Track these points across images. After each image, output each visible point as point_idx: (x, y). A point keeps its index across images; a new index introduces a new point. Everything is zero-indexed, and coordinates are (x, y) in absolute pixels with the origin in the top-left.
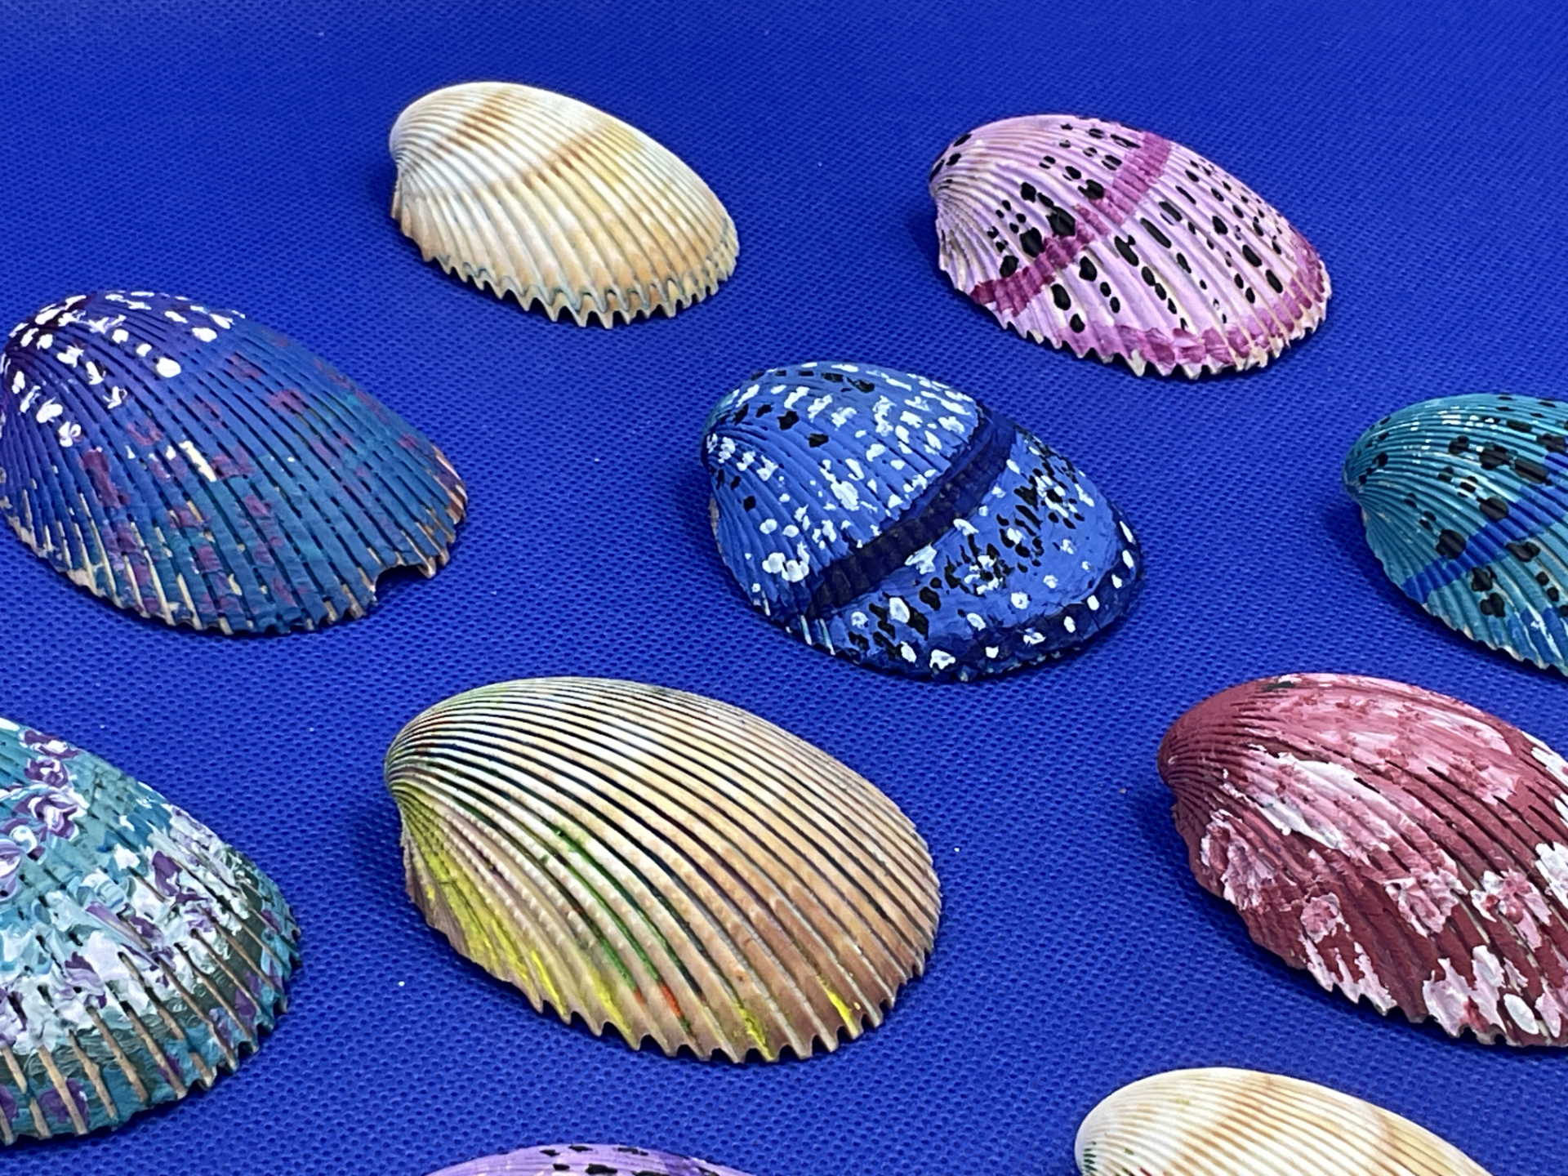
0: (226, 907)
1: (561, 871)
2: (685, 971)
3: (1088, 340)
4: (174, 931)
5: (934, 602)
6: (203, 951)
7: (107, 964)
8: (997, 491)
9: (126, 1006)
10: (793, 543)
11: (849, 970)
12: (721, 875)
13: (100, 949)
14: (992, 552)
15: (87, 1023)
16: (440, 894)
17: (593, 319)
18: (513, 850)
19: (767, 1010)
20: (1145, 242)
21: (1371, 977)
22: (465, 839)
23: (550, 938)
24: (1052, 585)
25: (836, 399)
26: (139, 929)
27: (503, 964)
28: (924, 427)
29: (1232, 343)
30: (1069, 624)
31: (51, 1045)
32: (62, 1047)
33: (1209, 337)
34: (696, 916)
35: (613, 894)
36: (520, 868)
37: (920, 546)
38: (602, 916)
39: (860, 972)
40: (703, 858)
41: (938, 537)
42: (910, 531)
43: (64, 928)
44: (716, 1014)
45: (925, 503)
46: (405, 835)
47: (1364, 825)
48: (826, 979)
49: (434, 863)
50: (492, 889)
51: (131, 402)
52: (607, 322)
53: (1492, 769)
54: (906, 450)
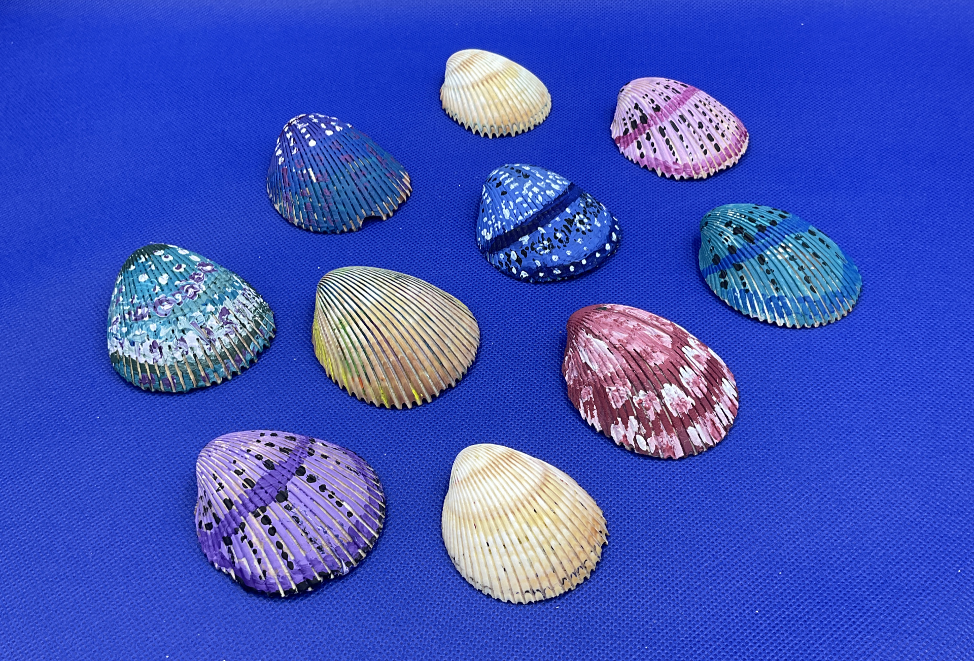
0: (244, 327)
1: (338, 334)
2: (367, 374)
3: (645, 161)
4: (219, 333)
5: (525, 255)
6: (229, 340)
7: (192, 341)
8: (557, 219)
9: (195, 356)
10: (489, 226)
11: (422, 382)
13: (191, 337)
14: (549, 240)
15: (180, 359)
17: (486, 135)
18: (330, 327)
19: (389, 391)
20: (669, 129)
21: (596, 418)
22: (320, 317)
23: (334, 355)
24: (569, 254)
25: (515, 179)
26: (206, 331)
27: (322, 359)
28: (539, 193)
29: (694, 169)
30: (572, 268)
31: (169, 364)
32: (172, 365)
33: (686, 166)
34: (373, 357)
36: (329, 330)
37: (525, 235)
38: (346, 351)
39: (427, 384)
41: (531, 232)
42: (522, 229)
43: (181, 328)
44: (373, 390)
45: (530, 220)
47: (605, 365)
48: (412, 383)
51: (299, 153)
52: (490, 136)
53: (658, 353)
54: (529, 201)
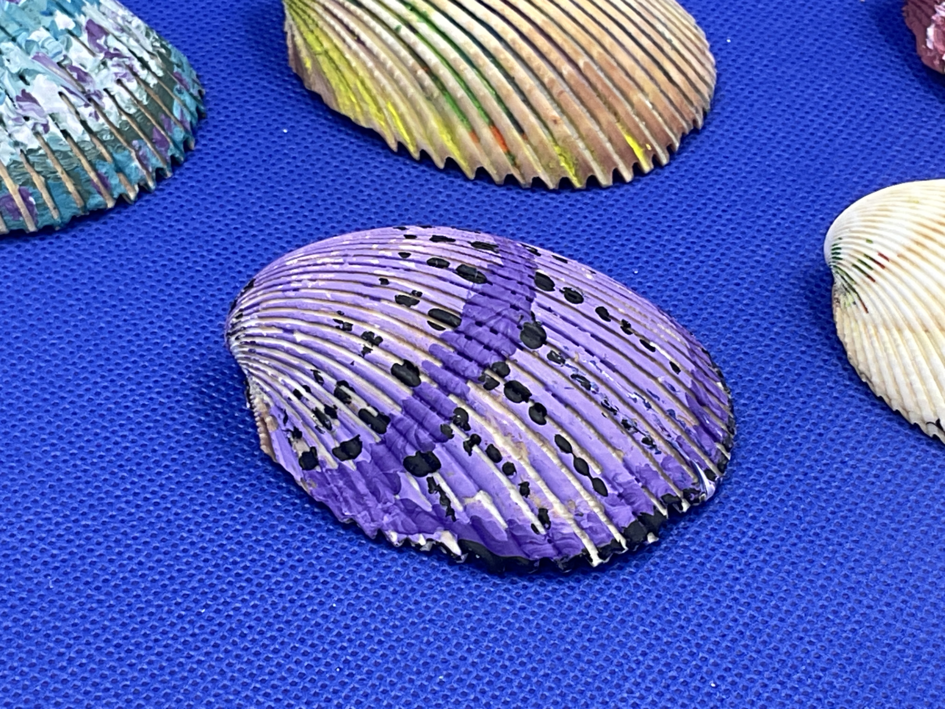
0: (145, 65)
1: (412, 38)
2: (510, 115)
4: (103, 79)
6: (127, 96)
7: (50, 100)
9: (65, 133)
11: (642, 118)
12: (540, 41)
13: (44, 88)
15: (34, 144)
16: (315, 62)
18: (373, 23)
19: (576, 147)
22: (335, 16)
23: (403, 92)
26: (75, 75)
27: (365, 114)
31: (6, 160)
32: (15, 162)
34: (520, 73)
35: (453, 55)
36: (378, 36)
38: (444, 72)
39: (651, 122)
40: (526, 27)
43: (15, 70)
44: (535, 150)
46: (289, 21)
48: (624, 125)
49: (310, 38)
50: (356, 55)
